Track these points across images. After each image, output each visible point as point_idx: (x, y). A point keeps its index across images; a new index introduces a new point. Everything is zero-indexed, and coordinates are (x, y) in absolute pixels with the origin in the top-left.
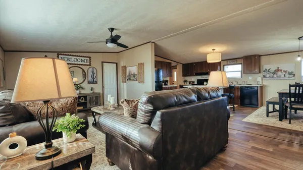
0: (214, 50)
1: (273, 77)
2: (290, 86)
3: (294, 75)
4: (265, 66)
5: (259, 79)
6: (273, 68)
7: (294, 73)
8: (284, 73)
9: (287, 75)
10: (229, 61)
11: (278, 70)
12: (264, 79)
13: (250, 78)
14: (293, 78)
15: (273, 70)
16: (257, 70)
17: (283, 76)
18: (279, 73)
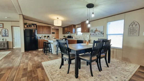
0: (58, 18)
1: (94, 35)
3: (103, 33)
4: (91, 28)
5: (88, 36)
7: (103, 32)
8: (99, 32)
9: (100, 34)
10: (78, 25)
11: (96, 30)
12: (91, 36)
14: (103, 36)
15: (94, 30)
17: (98, 34)
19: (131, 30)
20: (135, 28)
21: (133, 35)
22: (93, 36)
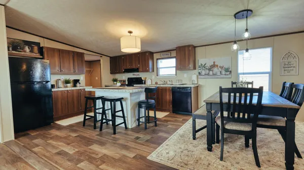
0: (130, 32)
1: (208, 74)
2: (222, 90)
3: (231, 72)
4: (201, 61)
5: (194, 77)
6: (209, 63)
7: (230, 70)
8: (220, 69)
9: (224, 72)
10: (162, 54)
11: (214, 66)
12: (199, 77)
13: (185, 75)
14: (229, 76)
15: (208, 65)
16: (191, 66)
17: (219, 73)
18: (215, 70)
19: (286, 66)
20: (292, 63)
21: (289, 74)
22: (207, 77)
